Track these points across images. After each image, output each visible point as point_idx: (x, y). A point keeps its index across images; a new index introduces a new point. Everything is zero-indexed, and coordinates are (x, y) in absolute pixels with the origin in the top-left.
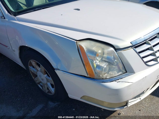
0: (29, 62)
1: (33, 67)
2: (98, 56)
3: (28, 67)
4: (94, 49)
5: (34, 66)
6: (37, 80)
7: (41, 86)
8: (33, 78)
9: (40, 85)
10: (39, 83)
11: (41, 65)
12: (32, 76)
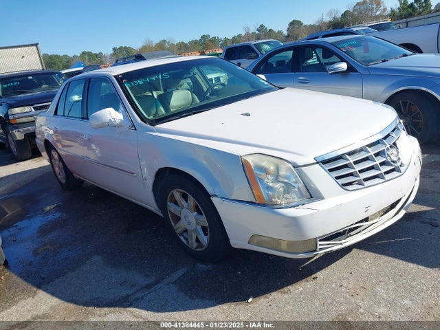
0: (170, 195)
1: (176, 203)
2: (269, 174)
3: (166, 204)
4: (264, 164)
5: (178, 202)
6: (179, 227)
7: (185, 238)
8: (173, 224)
9: (183, 236)
10: (181, 234)
11: (189, 195)
12: (171, 221)
